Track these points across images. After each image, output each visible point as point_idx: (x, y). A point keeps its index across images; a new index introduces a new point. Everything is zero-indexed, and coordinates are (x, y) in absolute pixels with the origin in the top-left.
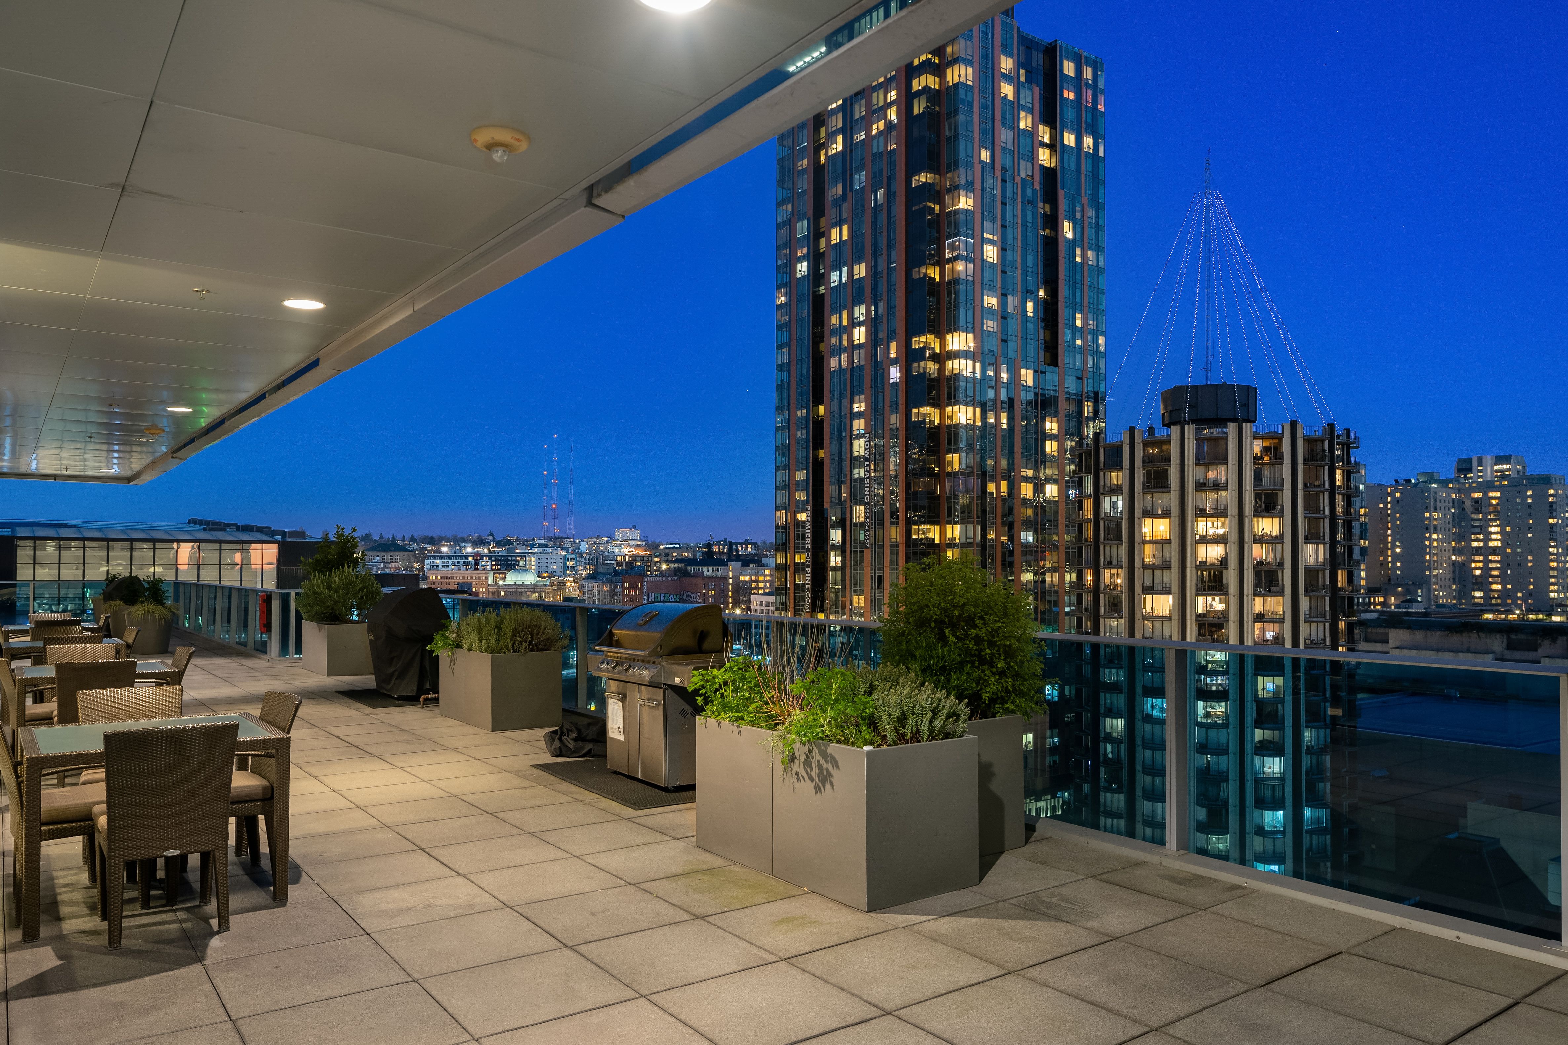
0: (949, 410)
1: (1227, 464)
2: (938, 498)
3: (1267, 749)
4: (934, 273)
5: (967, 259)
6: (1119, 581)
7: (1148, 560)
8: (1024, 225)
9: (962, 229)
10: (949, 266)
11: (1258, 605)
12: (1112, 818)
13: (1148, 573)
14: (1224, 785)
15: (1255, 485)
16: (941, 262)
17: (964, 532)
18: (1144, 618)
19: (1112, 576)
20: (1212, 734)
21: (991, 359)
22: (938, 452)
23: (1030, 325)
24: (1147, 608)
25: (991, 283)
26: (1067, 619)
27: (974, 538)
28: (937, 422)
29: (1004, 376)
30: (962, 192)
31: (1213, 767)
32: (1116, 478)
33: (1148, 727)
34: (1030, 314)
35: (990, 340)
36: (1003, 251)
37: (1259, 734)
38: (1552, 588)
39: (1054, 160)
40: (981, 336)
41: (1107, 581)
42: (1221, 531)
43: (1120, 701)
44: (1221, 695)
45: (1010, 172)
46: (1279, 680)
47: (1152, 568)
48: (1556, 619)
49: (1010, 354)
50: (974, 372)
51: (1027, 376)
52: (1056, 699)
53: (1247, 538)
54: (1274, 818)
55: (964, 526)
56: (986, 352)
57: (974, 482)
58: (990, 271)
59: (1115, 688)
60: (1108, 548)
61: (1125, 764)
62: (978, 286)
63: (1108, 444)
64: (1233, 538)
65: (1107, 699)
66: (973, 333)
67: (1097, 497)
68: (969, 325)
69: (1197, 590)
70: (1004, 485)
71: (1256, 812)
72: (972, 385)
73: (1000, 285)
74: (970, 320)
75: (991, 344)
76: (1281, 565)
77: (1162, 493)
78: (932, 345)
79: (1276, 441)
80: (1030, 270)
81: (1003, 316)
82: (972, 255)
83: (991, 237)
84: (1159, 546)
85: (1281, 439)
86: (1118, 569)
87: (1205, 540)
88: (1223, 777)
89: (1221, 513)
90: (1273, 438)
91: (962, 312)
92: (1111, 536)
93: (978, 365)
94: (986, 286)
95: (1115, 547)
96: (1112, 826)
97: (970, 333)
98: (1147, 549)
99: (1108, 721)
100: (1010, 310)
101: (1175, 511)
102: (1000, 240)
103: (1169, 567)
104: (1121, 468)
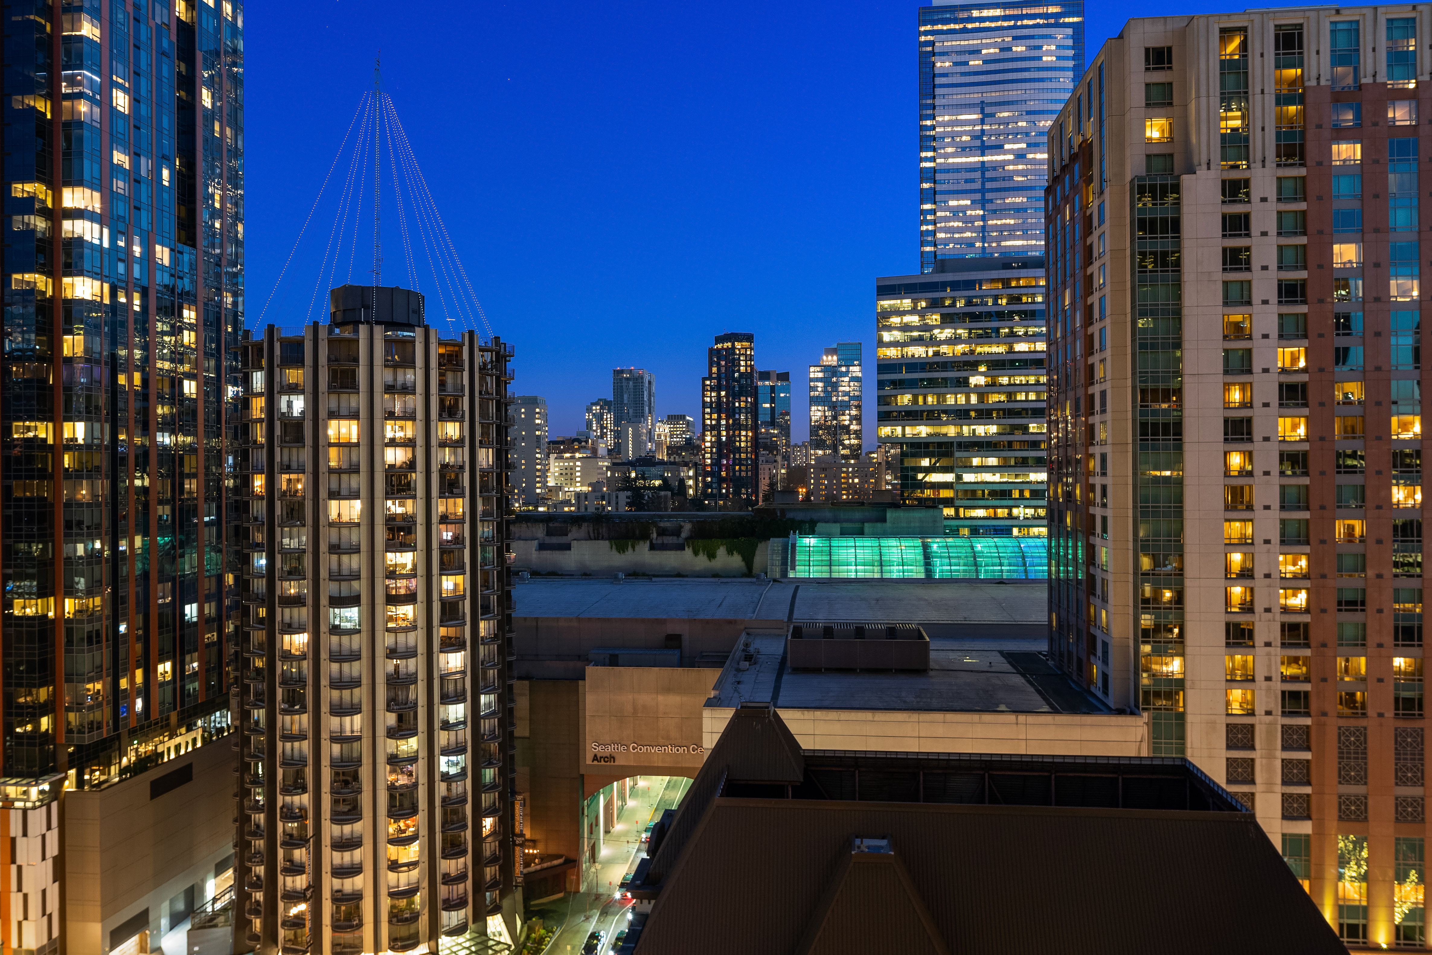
0: (66, 280)
1: (414, 368)
2: (52, 387)
3: (451, 645)
4: (42, 106)
5: (91, 100)
6: (300, 486)
7: (333, 464)
8: (159, 79)
9: (87, 62)
10: (66, 104)
11: (440, 507)
12: (292, 742)
13: (334, 478)
14: (412, 687)
15: (440, 390)
16: (54, 96)
17: (89, 432)
18: (331, 525)
19: (289, 481)
20: (401, 637)
21: (121, 227)
22: (51, 331)
23: (166, 196)
24: (333, 515)
25: (121, 137)
26: (207, 529)
27: (102, 440)
28: (50, 293)
29: (137, 250)
30: (84, 16)
31: (402, 670)
32: (294, 375)
33: (335, 639)
34: (166, 183)
35: (121, 205)
36: (135, 101)
37: (443, 631)
38: (538, 485)
39: (189, 15)
40: (109, 197)
41: (284, 487)
42: (410, 434)
43: (304, 614)
44: (410, 598)
45: (143, 11)
46: (460, 579)
47: (338, 472)
48: (541, 509)
49: (144, 225)
50: (101, 239)
51: (163, 254)
52: (195, 619)
53: (434, 442)
54: (456, 712)
55: (90, 424)
56: (115, 218)
57: (101, 373)
58: (121, 122)
59: (297, 601)
60: (286, 451)
61: (310, 681)
62: (106, 137)
63: (286, 338)
64: (420, 442)
65: (284, 614)
66: (100, 191)
67: (271, 395)
68: (94, 181)
69: (387, 493)
70: (137, 377)
71: (442, 708)
72: (98, 254)
73: (132, 141)
74: (96, 174)
75: (121, 209)
76: (462, 467)
77: (349, 393)
78: (42, 196)
79: (457, 349)
80: (166, 132)
81: (134, 178)
82: (98, 97)
83: (120, 81)
84: (346, 449)
85: (461, 346)
86: (298, 473)
87: (393, 443)
88: (413, 679)
89: (409, 416)
90: (454, 345)
91: (86, 163)
92: (287, 439)
93: (106, 231)
94: (116, 141)
95: (294, 451)
96: (292, 750)
97: (97, 190)
98: (333, 452)
99: (287, 638)
100: (143, 173)
101: (363, 413)
102: (132, 87)
103: (357, 471)
104: (303, 366)
